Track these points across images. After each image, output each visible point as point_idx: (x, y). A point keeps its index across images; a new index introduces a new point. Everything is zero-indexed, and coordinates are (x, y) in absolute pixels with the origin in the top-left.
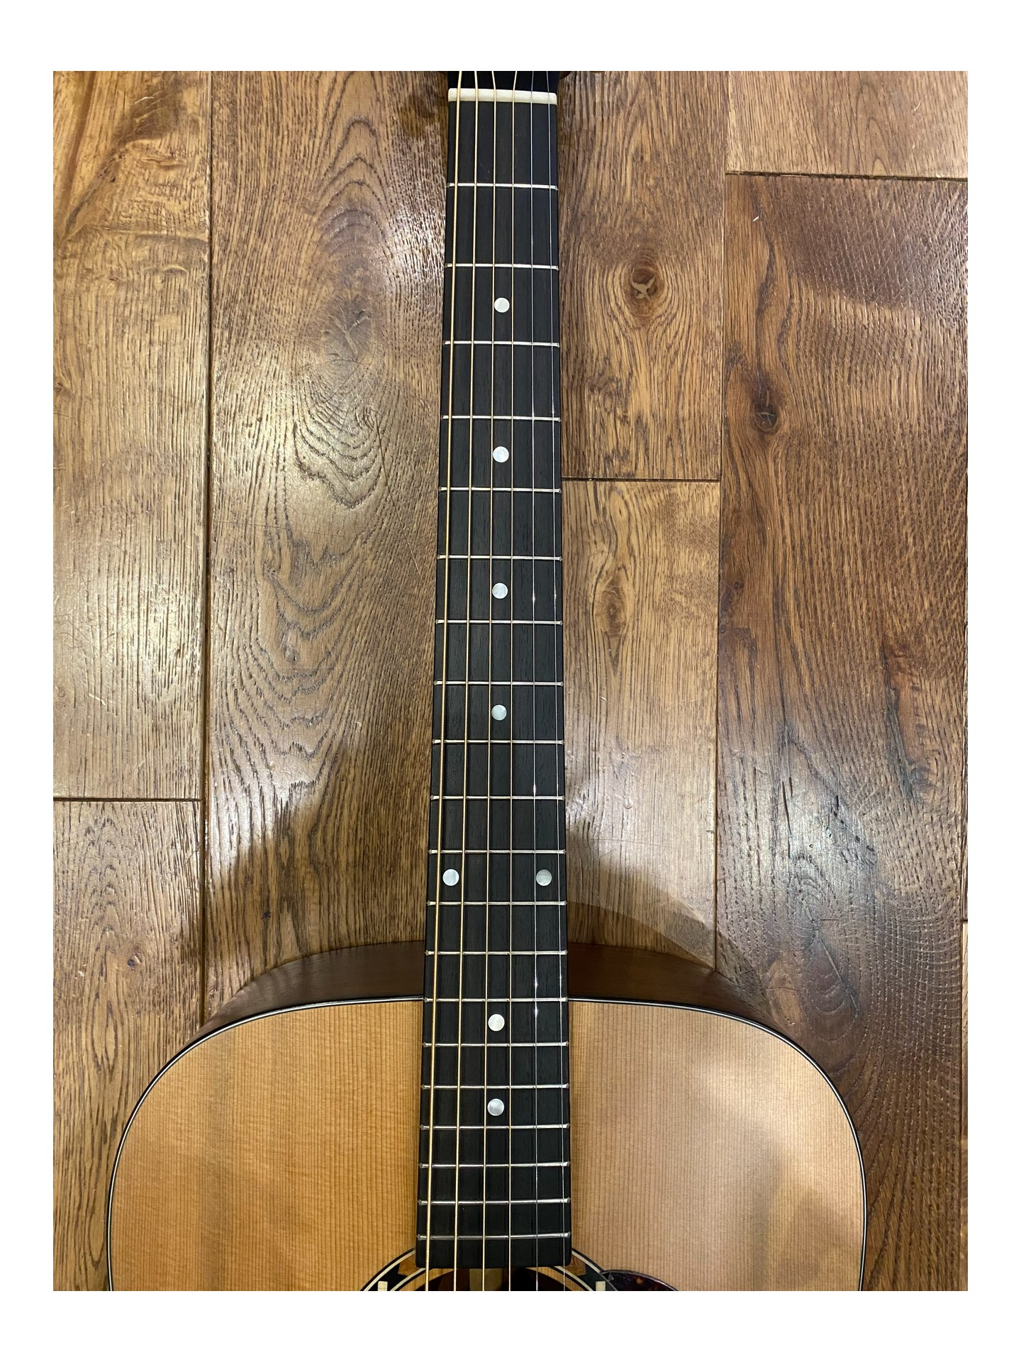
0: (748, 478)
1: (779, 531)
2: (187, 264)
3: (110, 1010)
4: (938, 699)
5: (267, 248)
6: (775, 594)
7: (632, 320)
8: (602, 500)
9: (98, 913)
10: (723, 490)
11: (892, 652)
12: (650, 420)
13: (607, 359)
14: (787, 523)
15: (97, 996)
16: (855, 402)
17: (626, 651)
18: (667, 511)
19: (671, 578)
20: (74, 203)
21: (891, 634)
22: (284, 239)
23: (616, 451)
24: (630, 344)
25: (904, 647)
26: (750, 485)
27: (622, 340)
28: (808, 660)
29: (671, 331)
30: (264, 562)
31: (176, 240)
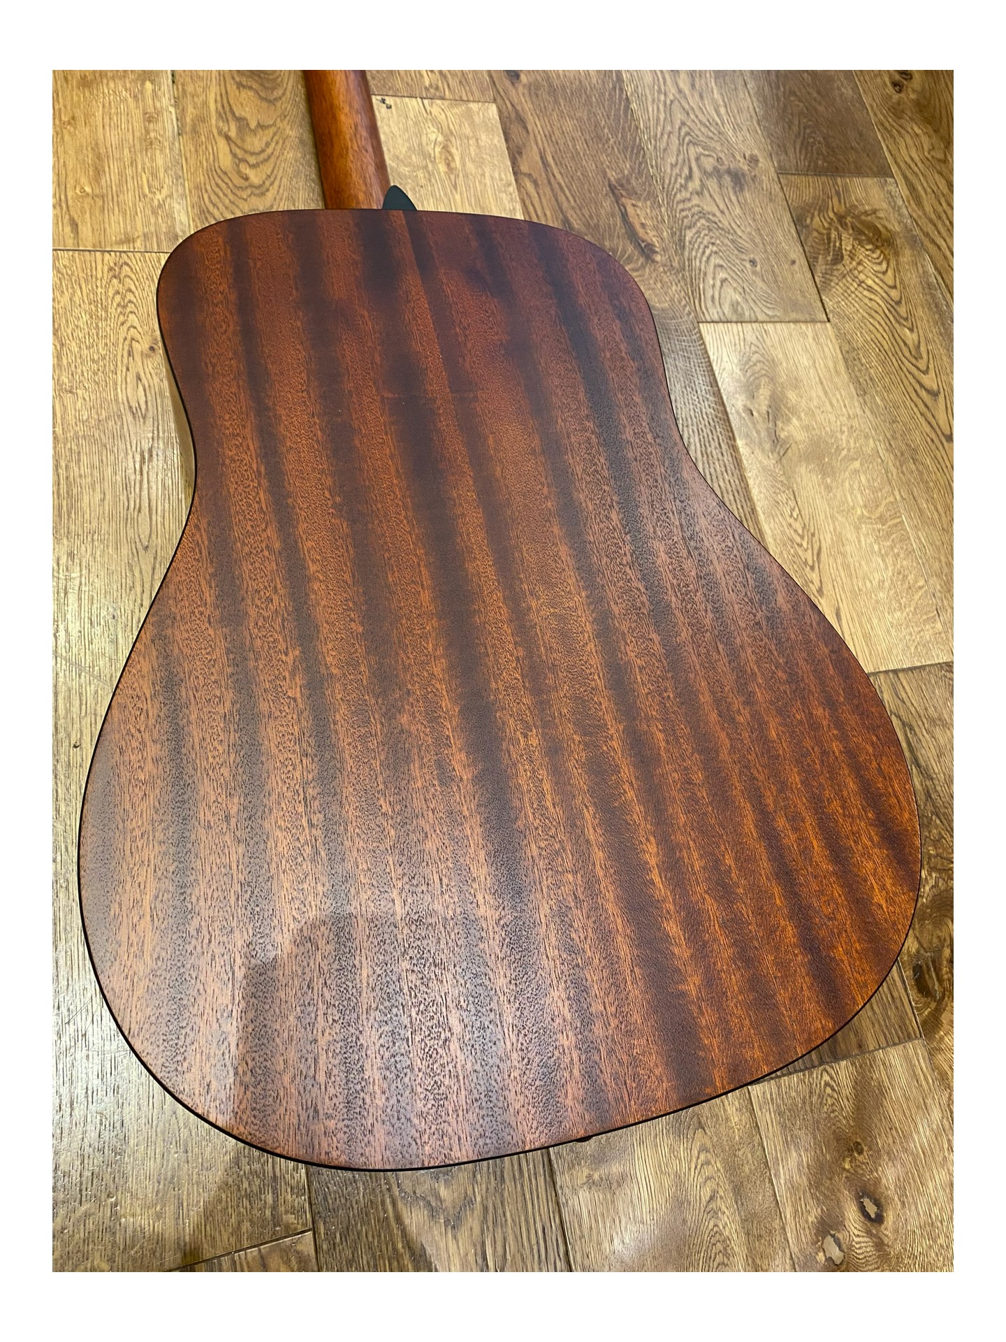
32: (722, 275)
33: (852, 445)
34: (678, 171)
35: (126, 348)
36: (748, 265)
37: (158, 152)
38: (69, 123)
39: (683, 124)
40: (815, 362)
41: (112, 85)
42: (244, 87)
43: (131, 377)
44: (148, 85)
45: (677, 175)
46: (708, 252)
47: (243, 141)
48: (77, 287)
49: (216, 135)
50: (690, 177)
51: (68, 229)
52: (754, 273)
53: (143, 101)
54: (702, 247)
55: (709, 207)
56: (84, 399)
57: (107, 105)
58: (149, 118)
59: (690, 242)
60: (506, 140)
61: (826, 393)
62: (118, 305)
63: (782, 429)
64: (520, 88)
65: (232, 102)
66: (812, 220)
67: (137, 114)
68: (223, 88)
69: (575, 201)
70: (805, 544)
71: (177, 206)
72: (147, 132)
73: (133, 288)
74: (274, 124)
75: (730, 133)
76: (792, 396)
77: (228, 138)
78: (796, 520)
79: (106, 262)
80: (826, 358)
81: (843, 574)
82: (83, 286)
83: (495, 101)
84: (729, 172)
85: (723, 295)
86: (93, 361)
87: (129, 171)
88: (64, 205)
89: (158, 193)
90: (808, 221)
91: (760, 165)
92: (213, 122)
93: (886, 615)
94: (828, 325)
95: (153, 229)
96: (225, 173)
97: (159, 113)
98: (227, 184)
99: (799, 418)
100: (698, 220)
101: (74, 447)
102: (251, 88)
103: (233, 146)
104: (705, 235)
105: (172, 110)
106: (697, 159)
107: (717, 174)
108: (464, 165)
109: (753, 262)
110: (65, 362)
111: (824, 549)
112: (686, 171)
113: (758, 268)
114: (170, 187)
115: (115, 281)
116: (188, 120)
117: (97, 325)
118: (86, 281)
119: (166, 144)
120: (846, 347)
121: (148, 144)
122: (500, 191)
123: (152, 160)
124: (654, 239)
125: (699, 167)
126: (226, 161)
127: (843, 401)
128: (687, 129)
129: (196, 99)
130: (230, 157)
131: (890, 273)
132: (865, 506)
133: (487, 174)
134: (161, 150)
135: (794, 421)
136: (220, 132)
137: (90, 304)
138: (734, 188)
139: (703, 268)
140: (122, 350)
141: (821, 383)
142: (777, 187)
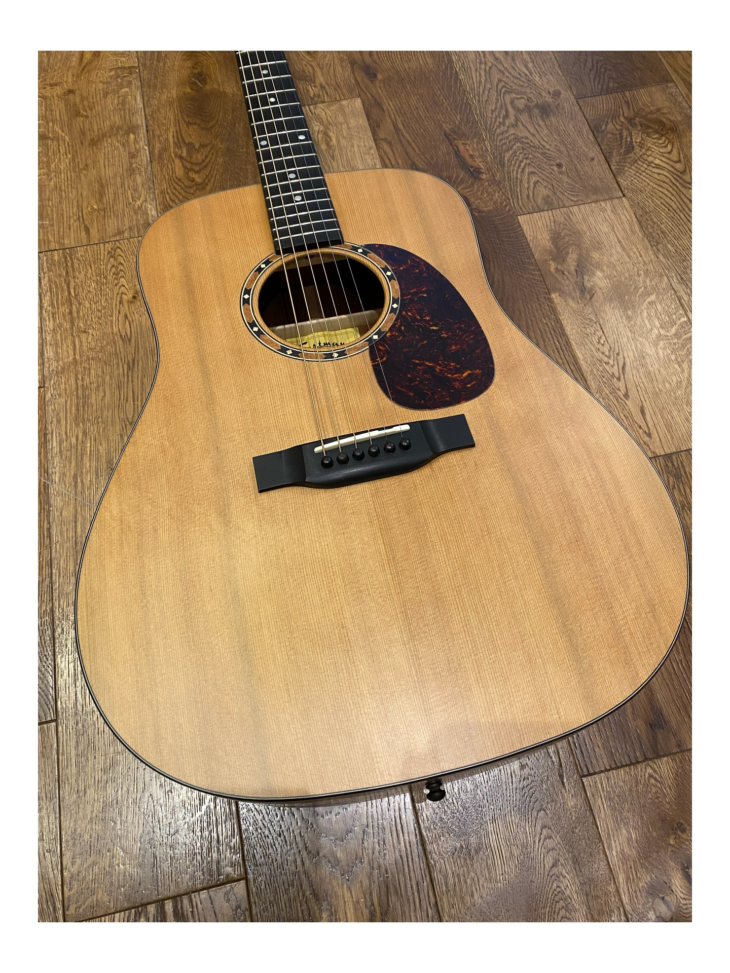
0: (371, 95)
1: (389, 108)
2: (131, 73)
3: (126, 317)
4: (475, 146)
5: (161, 64)
6: (394, 126)
7: (310, 59)
8: (313, 110)
9: (116, 282)
10: (362, 99)
11: (450, 135)
12: (326, 85)
13: (304, 71)
14: (391, 104)
15: (119, 313)
16: (407, 66)
17: (337, 153)
18: (342, 109)
19: (349, 128)
20: (83, 65)
21: (447, 129)
22: (168, 61)
23: (314, 95)
24: (311, 66)
25: (454, 132)
26: (372, 96)
27: (308, 66)
28: (415, 143)
29: (326, 60)
30: (174, 152)
31: (125, 68)
32: (535, 179)
33: (648, 283)
34: (497, 114)
35: (118, 299)
36: (555, 168)
37: (138, 176)
38: (84, 169)
39: (500, 80)
40: (613, 228)
41: (109, 141)
42: (191, 124)
43: (121, 317)
44: (132, 136)
45: (496, 116)
46: (522, 165)
47: (191, 157)
48: (89, 267)
49: (174, 157)
50: (507, 116)
51: (83, 233)
52: (561, 173)
53: (128, 146)
54: (518, 162)
55: (522, 132)
56: (93, 335)
57: (107, 153)
58: (132, 156)
59: (508, 161)
60: (368, 120)
61: (624, 248)
62: (113, 274)
63: (588, 280)
64: (377, 84)
65: (183, 135)
66: (606, 126)
67: (124, 155)
68: (178, 128)
69: (420, 150)
70: (611, 362)
71: (149, 206)
72: (131, 164)
73: (123, 262)
74: (211, 143)
75: (537, 79)
76: (596, 255)
77: (181, 158)
78: (603, 345)
79: (106, 248)
80: (623, 223)
81: (645, 381)
82: (93, 267)
83: (360, 96)
84: (537, 106)
85: (536, 193)
86: (98, 310)
87: (120, 191)
88: (81, 219)
89: (138, 200)
90: (603, 127)
91: (562, 96)
92: (172, 150)
93: (685, 407)
94: (624, 199)
95: (134, 223)
96: (179, 180)
97: (138, 151)
98: (180, 186)
99: (602, 271)
100: (514, 144)
101: (87, 365)
102: (195, 124)
103: (184, 162)
104: (520, 153)
105: (146, 148)
106: (512, 102)
107: (528, 109)
108: (338, 142)
109: (559, 166)
110: (81, 314)
111: (628, 364)
112: (503, 112)
113: (564, 168)
114: (145, 196)
115: (112, 260)
116: (156, 152)
117: (101, 288)
118: (94, 262)
119: (143, 170)
120: (640, 212)
121: (131, 171)
122: (365, 154)
123: (134, 181)
124: (480, 164)
125: (513, 107)
126: (180, 172)
127: (639, 252)
128: (503, 83)
129: (161, 138)
130: (182, 169)
131: (675, 151)
132: (662, 328)
133: (355, 145)
134: (140, 174)
135: (599, 274)
136: (176, 156)
137: (96, 276)
138: (541, 117)
139: (519, 176)
140: (116, 301)
141: (620, 242)
142: (577, 108)
